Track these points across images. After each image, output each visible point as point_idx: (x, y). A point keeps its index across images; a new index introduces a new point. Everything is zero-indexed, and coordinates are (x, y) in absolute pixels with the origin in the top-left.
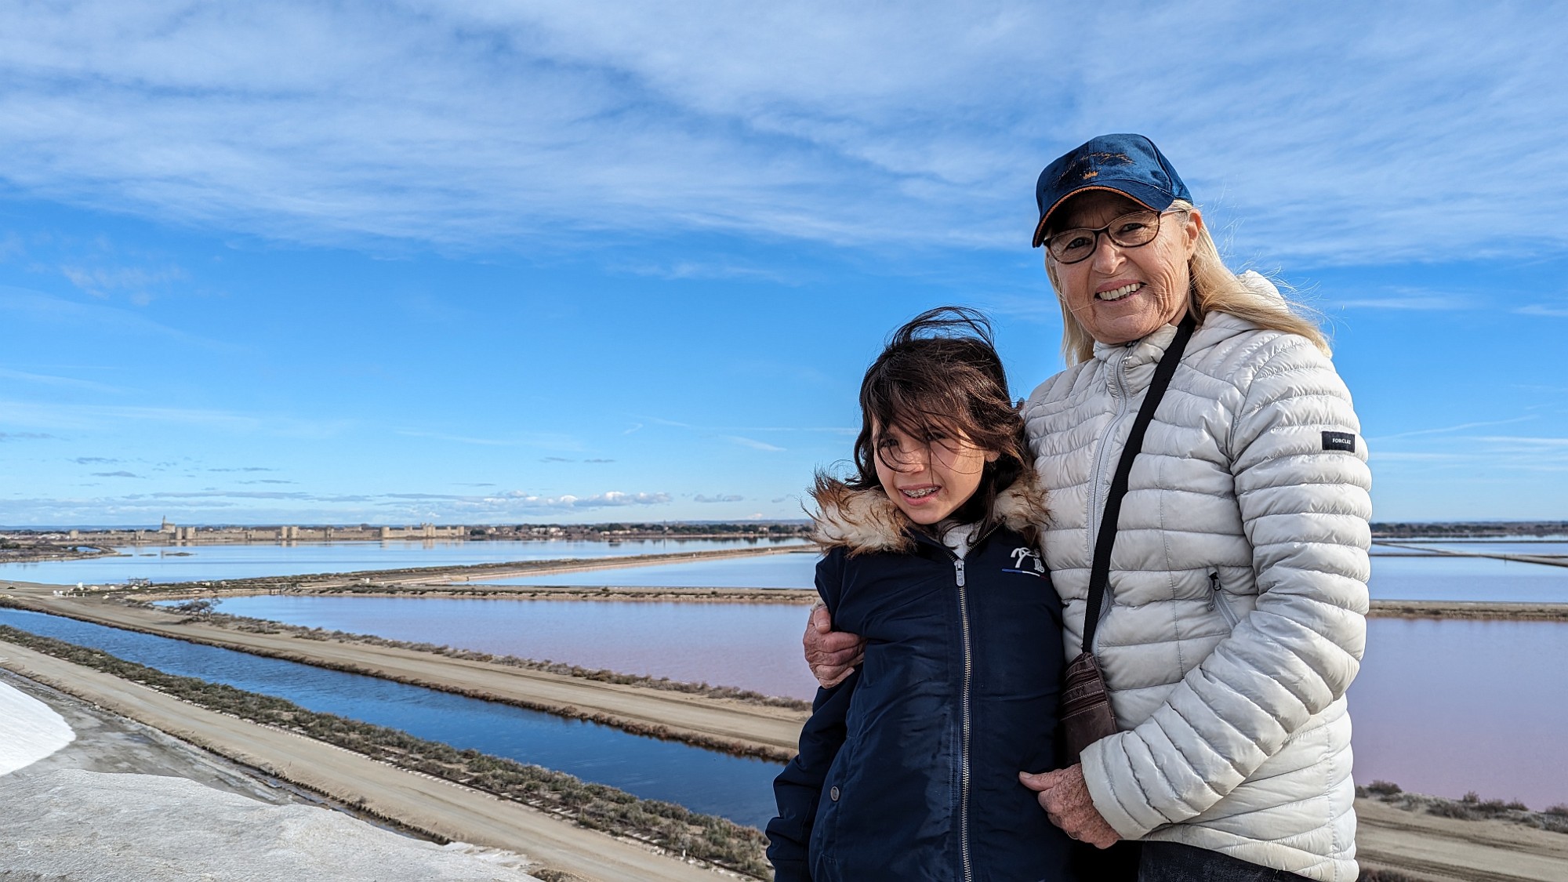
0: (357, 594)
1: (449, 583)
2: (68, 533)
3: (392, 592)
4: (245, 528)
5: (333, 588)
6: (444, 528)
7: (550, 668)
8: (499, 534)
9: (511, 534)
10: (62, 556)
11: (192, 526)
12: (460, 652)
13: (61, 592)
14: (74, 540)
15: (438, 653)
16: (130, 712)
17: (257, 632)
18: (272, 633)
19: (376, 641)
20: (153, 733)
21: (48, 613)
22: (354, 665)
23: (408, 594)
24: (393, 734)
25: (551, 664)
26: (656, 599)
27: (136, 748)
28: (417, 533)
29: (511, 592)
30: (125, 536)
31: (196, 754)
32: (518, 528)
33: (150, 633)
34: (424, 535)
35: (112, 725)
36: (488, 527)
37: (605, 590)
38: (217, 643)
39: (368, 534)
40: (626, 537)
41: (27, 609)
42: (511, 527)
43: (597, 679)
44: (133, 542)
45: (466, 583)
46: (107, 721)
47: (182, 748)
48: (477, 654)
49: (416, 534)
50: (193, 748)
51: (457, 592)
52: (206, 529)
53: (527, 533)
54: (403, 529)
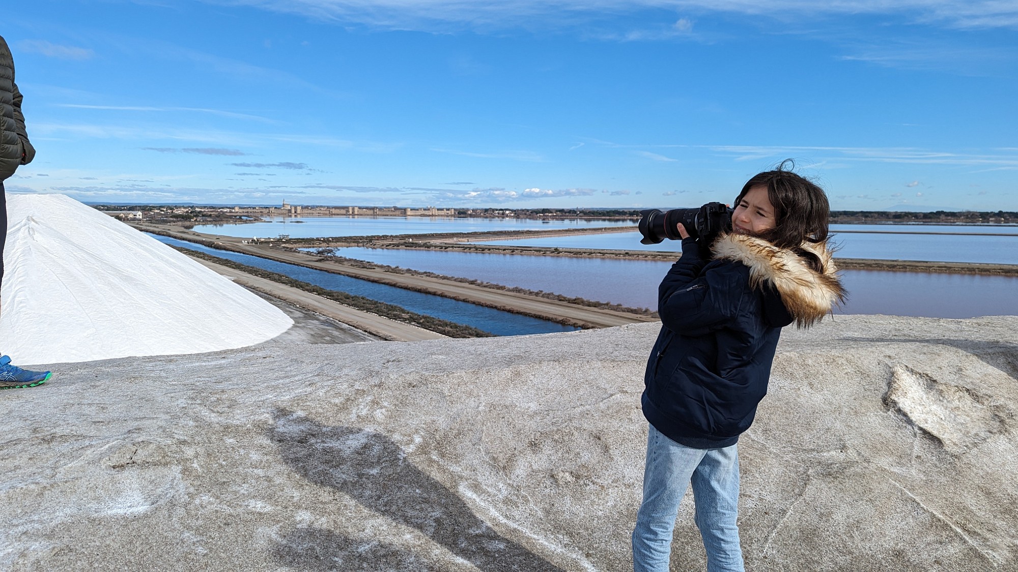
0: (407, 248)
1: (458, 243)
2: (233, 208)
3: (428, 248)
4: (328, 207)
5: (393, 244)
6: (442, 210)
7: (543, 295)
8: (475, 214)
9: (482, 214)
10: (236, 221)
11: (299, 206)
12: (485, 283)
13: (246, 242)
14: (237, 212)
15: (472, 284)
16: (316, 309)
17: (363, 268)
18: (371, 269)
19: (433, 275)
20: (335, 322)
21: (243, 253)
22: (427, 289)
23: (438, 249)
24: (471, 329)
25: (543, 293)
26: (590, 256)
27: (329, 329)
28: (427, 213)
29: (498, 249)
30: (264, 210)
31: (363, 334)
32: (486, 210)
33: (304, 266)
34: (431, 214)
35: (310, 316)
36: (468, 210)
37: (556, 249)
38: (343, 273)
39: (398, 212)
40: (553, 218)
41: (231, 251)
42: (482, 210)
43: (575, 303)
44: (269, 214)
45: (468, 243)
46: (306, 314)
47: (355, 331)
48: (496, 285)
49: (425, 213)
50: (359, 330)
51: (466, 248)
52: (307, 207)
53: (492, 214)
54: (418, 210)
